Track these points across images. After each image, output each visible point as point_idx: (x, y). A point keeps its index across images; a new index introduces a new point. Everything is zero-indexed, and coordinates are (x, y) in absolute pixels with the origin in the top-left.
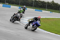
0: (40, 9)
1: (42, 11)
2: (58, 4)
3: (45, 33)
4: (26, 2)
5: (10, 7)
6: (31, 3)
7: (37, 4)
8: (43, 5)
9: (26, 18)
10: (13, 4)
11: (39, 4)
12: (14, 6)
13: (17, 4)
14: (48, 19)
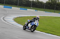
1: (27, 10)
2: (43, 3)
8: (28, 3)
9: (11, 17)
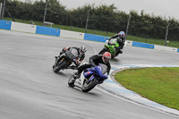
0: (148, 40)
1: (153, 48)
3: (161, 113)
4: (106, 19)
5: (58, 35)
6: (122, 24)
7: (139, 26)
8: (158, 29)
10: (69, 25)
11: (145, 25)
12: (71, 30)
13: (80, 27)
14: (170, 70)
